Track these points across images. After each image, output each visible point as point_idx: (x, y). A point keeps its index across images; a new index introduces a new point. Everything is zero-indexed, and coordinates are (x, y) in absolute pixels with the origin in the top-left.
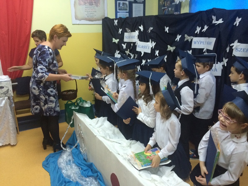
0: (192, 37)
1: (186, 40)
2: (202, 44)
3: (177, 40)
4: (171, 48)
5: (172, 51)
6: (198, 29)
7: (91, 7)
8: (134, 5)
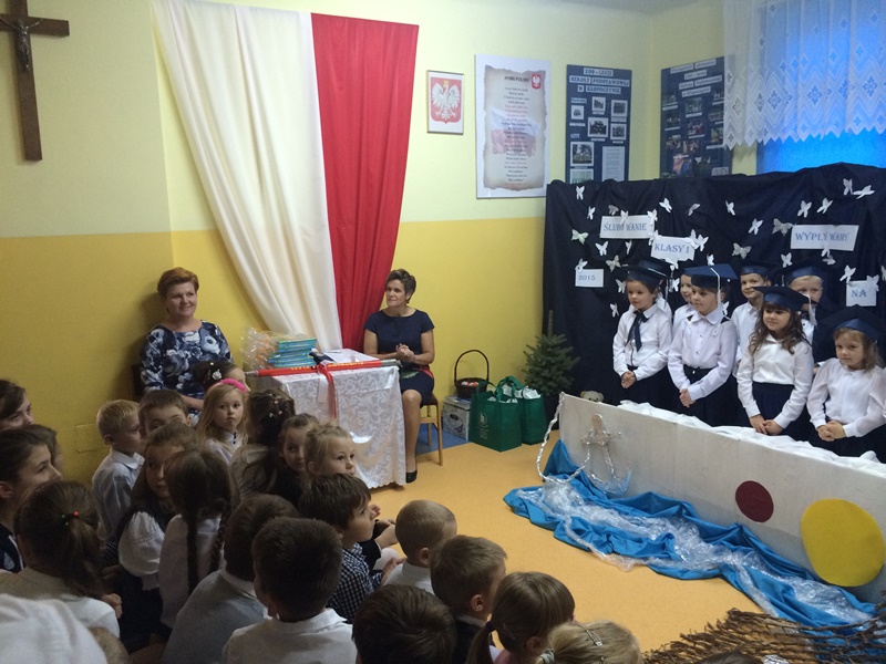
0: (790, 225)
1: (775, 231)
2: (816, 239)
3: (753, 232)
4: (741, 251)
5: (744, 256)
6: (805, 208)
7: (517, 157)
8: (606, 150)
